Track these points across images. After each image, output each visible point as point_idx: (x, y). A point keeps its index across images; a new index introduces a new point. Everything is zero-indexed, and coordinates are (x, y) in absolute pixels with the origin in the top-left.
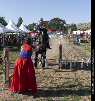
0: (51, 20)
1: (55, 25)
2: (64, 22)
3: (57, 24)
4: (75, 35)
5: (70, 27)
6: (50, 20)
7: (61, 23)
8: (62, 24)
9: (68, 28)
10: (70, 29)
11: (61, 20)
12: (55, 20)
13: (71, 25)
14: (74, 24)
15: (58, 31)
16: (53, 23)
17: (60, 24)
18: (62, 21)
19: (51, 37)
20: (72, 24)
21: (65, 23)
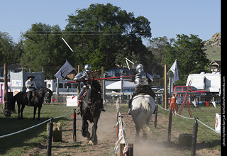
0: (76, 14)
1: (96, 41)
2: (142, 26)
3: (107, 38)
4: (200, 91)
5: (174, 54)
6: (71, 17)
7: (129, 30)
8: (132, 35)
9: (164, 59)
10: (171, 63)
11: (125, 18)
12: (94, 18)
13: (180, 42)
14: (194, 37)
15: (112, 74)
16: (88, 32)
17: (121, 39)
18: (133, 20)
19: (76, 105)
20: (183, 39)
21: (148, 33)
